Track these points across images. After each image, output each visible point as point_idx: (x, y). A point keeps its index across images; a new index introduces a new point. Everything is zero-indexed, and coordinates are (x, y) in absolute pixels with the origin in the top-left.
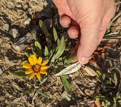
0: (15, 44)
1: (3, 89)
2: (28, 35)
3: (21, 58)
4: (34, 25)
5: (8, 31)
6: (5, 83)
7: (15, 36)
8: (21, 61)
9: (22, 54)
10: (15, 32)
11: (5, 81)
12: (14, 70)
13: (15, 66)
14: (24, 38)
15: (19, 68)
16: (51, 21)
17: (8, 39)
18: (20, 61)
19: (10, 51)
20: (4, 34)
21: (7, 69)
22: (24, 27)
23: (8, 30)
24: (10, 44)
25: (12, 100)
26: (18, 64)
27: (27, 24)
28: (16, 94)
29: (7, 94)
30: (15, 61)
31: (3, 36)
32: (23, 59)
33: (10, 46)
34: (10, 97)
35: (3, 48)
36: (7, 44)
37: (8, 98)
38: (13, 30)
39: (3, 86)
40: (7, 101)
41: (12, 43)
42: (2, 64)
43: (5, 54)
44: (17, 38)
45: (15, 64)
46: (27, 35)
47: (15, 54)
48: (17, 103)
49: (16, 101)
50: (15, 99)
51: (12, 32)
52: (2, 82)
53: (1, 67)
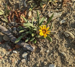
6: (52, 47)
7: (27, 54)
9: (34, 46)
10: (25, 55)
12: (44, 45)
14: (27, 48)
15: (42, 45)
17: (30, 56)
21: (45, 49)
23: (25, 59)
24: (32, 53)
25: (58, 40)
26: (40, 45)
29: (56, 43)
31: (30, 59)
36: (33, 55)
37: (58, 42)
38: (23, 57)
39: (54, 47)
41: (31, 53)
42: (44, 52)
43: (38, 53)
47: (36, 49)
49: (57, 39)
51: (25, 57)
52: (52, 48)
53: (46, 52)
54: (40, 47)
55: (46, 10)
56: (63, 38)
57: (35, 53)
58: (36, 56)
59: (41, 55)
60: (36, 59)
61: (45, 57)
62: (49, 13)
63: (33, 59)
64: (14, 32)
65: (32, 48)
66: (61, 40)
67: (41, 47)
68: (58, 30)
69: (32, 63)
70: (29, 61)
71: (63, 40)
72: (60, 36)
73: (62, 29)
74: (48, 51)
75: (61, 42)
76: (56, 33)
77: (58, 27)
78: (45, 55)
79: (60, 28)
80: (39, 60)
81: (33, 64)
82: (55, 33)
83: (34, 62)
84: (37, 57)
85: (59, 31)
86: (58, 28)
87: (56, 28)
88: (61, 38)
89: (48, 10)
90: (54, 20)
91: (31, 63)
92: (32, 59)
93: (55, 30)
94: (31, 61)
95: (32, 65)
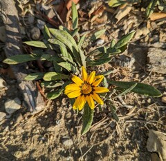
0: (31, 110)
1: (98, 145)
2: (22, 86)
3: (56, 107)
4: (6, 74)
5: (8, 114)
6: (88, 140)
7: (17, 107)
8: (61, 108)
9: (49, 103)
10: (12, 105)
11: (86, 139)
12: (72, 122)
13: (65, 118)
14: (25, 94)
15: (70, 114)
17: (20, 119)
18: (60, 110)
19: (40, 120)
20: (10, 121)
21: (67, 132)
22: (6, 89)
23: (5, 114)
24: (29, 117)
25: (117, 136)
26: (63, 113)
27: (4, 83)
28: (109, 129)
29: (107, 141)
30: (58, 117)
31: (13, 124)
32: (58, 104)
33: (32, 119)
34: (111, 137)
35: (33, 129)
36: (28, 122)
37: (113, 142)
39: (92, 145)
40: (116, 144)
41: (28, 114)
42: (57, 136)
43: (43, 128)
44: (21, 105)
45: (63, 117)
46: (23, 88)
47: (47, 113)
48: (123, 129)
49: (119, 131)
50: (116, 132)
52: (85, 143)
53: (62, 140)
54: (61, 116)
55: (155, 30)
57: (37, 119)
58: (32, 131)
60: (25, 137)
61: (50, 150)
62: (156, 45)
63: (19, 131)
65: (35, 105)
67: (62, 119)
68: (140, 110)
69: (12, 137)
70: (10, 127)
71: (131, 149)
72: (132, 130)
74: (69, 143)
75: (120, 148)
76: (130, 114)
77: (149, 101)
78: (56, 146)
79: (151, 108)
80: (31, 146)
81: (12, 142)
82: (128, 112)
83: (18, 139)
84: (32, 135)
85: (142, 116)
86: (146, 105)
87: (141, 100)
88: (130, 138)
89: (161, 35)
90: (153, 74)
91: (10, 135)
92: (18, 128)
93: (135, 104)
94: (12, 132)
95: (8, 143)
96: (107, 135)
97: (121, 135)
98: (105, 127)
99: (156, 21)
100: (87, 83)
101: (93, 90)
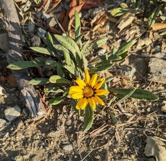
1: (97, 150)
2: (24, 92)
3: (56, 114)
4: (6, 82)
5: (7, 121)
6: (88, 146)
7: (18, 114)
8: (62, 115)
9: (50, 110)
10: (12, 112)
11: (85, 145)
12: (72, 128)
13: (65, 125)
15: (70, 122)
16: (13, 52)
17: (21, 124)
18: (60, 117)
19: (40, 126)
20: (10, 128)
21: (67, 138)
22: (6, 96)
23: (5, 121)
24: (30, 123)
25: (116, 142)
26: (64, 120)
28: (108, 135)
29: (106, 146)
30: (59, 124)
31: (14, 130)
32: (58, 111)
33: (32, 125)
34: (110, 143)
35: (34, 135)
36: (29, 128)
37: (111, 148)
38: (6, 114)
40: (115, 150)
41: (29, 120)
42: (58, 142)
43: (44, 135)
44: (21, 112)
45: (63, 124)
47: (46, 120)
48: (122, 137)
49: (118, 138)
50: (115, 138)
51: (10, 116)
52: (84, 149)
53: (62, 145)
54: (61, 123)
55: (157, 41)
56: (133, 150)
57: (37, 126)
58: (32, 137)
59: (45, 141)
60: (25, 142)
61: (50, 155)
62: (158, 55)
63: (20, 137)
64: (33, 39)
65: (37, 111)
66: (126, 149)
67: (63, 126)
68: (139, 118)
69: (12, 143)
70: (10, 133)
71: (129, 155)
72: (130, 137)
73: (155, 125)
74: (69, 148)
76: (129, 122)
77: (149, 110)
78: (56, 151)
79: (150, 117)
80: (31, 151)
81: (12, 148)
83: (18, 144)
84: (33, 140)
85: (141, 124)
86: (145, 114)
87: (141, 109)
88: (129, 144)
89: (163, 46)
90: (153, 83)
91: (10, 141)
92: (19, 134)
94: (13, 138)
95: (8, 148)
96: (106, 142)
97: (119, 141)
98: (105, 133)
99: (159, 32)
100: (89, 86)
101: (95, 93)
